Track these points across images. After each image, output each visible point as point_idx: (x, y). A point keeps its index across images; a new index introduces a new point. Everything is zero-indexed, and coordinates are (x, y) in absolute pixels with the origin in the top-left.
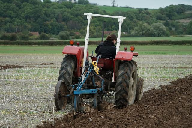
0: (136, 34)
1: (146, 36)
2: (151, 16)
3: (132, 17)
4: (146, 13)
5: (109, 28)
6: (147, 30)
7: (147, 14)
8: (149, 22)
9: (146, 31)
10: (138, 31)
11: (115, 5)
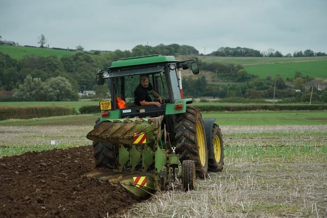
1: (37, 100)
2: (93, 65)
3: (55, 66)
4: (86, 59)
5: (10, 85)
6: (40, 89)
7: (88, 61)
8: (88, 75)
9: (38, 90)
10: (23, 91)
11: (45, 45)
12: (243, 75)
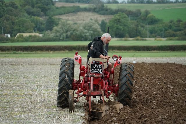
0: (57, 36)
6: (74, 31)
9: (72, 31)
10: (59, 32)
12: (152, 19)
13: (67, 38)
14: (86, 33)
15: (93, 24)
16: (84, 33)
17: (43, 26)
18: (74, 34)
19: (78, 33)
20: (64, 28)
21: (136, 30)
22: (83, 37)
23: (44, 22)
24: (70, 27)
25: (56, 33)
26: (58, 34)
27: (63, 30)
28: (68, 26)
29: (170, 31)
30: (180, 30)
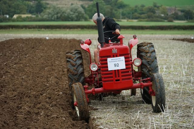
1: (63, 20)
6: (63, 13)
10: (51, 14)
12: (121, 4)
13: (58, 19)
14: (73, 15)
15: (79, 7)
16: (71, 15)
17: (33, 9)
18: (63, 15)
19: (66, 15)
20: (55, 11)
21: (111, 13)
22: (70, 18)
23: (34, 6)
24: (60, 10)
25: (48, 15)
26: (50, 16)
27: (54, 12)
28: (58, 9)
29: (136, 14)
30: (143, 13)
